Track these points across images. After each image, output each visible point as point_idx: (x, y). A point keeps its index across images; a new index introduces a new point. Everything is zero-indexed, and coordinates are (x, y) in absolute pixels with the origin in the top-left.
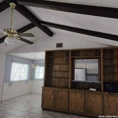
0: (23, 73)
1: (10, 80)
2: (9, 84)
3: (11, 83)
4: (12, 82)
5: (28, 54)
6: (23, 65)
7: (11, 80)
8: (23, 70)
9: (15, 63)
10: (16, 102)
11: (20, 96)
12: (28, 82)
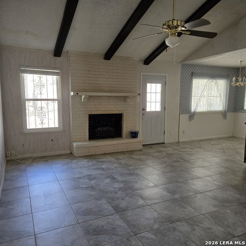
0: (217, 97)
1: (191, 109)
2: (190, 117)
3: (192, 116)
4: (194, 113)
5: (221, 57)
6: (214, 81)
7: (193, 110)
8: (215, 92)
9: (199, 78)
10: (200, 148)
11: (210, 140)
12: (226, 115)
